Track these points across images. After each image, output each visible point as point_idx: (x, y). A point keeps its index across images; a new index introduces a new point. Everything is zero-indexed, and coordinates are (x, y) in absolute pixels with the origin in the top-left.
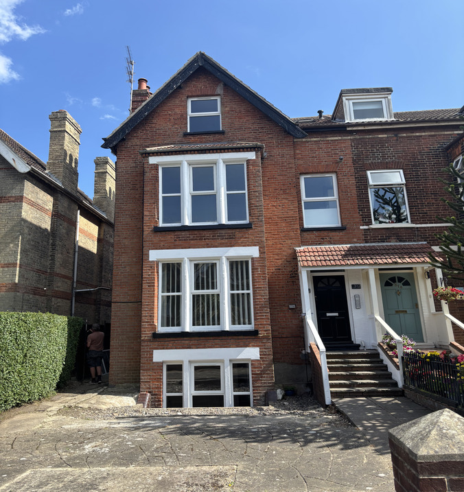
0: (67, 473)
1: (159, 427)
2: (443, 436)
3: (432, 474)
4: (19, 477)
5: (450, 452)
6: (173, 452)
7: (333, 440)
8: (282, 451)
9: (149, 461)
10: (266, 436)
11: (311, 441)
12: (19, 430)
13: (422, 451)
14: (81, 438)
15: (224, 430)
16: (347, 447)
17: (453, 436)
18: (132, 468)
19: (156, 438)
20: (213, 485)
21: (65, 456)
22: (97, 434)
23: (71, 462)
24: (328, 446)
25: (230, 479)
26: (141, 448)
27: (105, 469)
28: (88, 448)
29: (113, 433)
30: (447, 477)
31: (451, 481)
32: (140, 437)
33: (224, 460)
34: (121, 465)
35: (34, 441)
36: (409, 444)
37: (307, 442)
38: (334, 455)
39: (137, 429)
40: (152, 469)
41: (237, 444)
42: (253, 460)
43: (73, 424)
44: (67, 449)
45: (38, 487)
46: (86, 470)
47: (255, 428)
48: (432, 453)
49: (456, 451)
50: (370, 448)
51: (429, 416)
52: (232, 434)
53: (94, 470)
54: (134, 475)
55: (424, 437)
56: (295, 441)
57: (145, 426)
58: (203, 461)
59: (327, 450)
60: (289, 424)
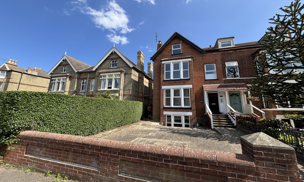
0: (146, 140)
1: (167, 131)
2: (261, 140)
3: (258, 150)
4: (136, 139)
5: (264, 145)
6: (171, 137)
7: (215, 138)
8: (201, 140)
9: (165, 139)
10: (196, 135)
11: (209, 138)
12: (134, 129)
13: (254, 144)
14: (148, 132)
15: (184, 133)
16: (220, 140)
17: (265, 140)
18: (161, 140)
19: (166, 134)
20: (183, 146)
21: (145, 135)
22: (151, 131)
23: (147, 137)
24: (214, 140)
25: (187, 145)
26: (163, 135)
27: (155, 140)
28: (150, 134)
29: (156, 131)
30: (263, 152)
31: (264, 153)
32: (162, 133)
33: (185, 141)
34: (159, 139)
35: (138, 131)
36: (249, 141)
37: (208, 138)
38: (216, 142)
39: (161, 131)
40: (166, 141)
41: (188, 137)
42: (193, 141)
43: (146, 128)
44: (145, 134)
45: (140, 142)
46: (150, 139)
47: (192, 133)
48: (258, 144)
49: (266, 145)
50: (227, 142)
51: (255, 134)
52: (186, 134)
53: (152, 139)
54: (162, 142)
55: (254, 140)
56: (204, 138)
57: (163, 130)
58: (179, 140)
59: (214, 141)
60: (202, 133)
